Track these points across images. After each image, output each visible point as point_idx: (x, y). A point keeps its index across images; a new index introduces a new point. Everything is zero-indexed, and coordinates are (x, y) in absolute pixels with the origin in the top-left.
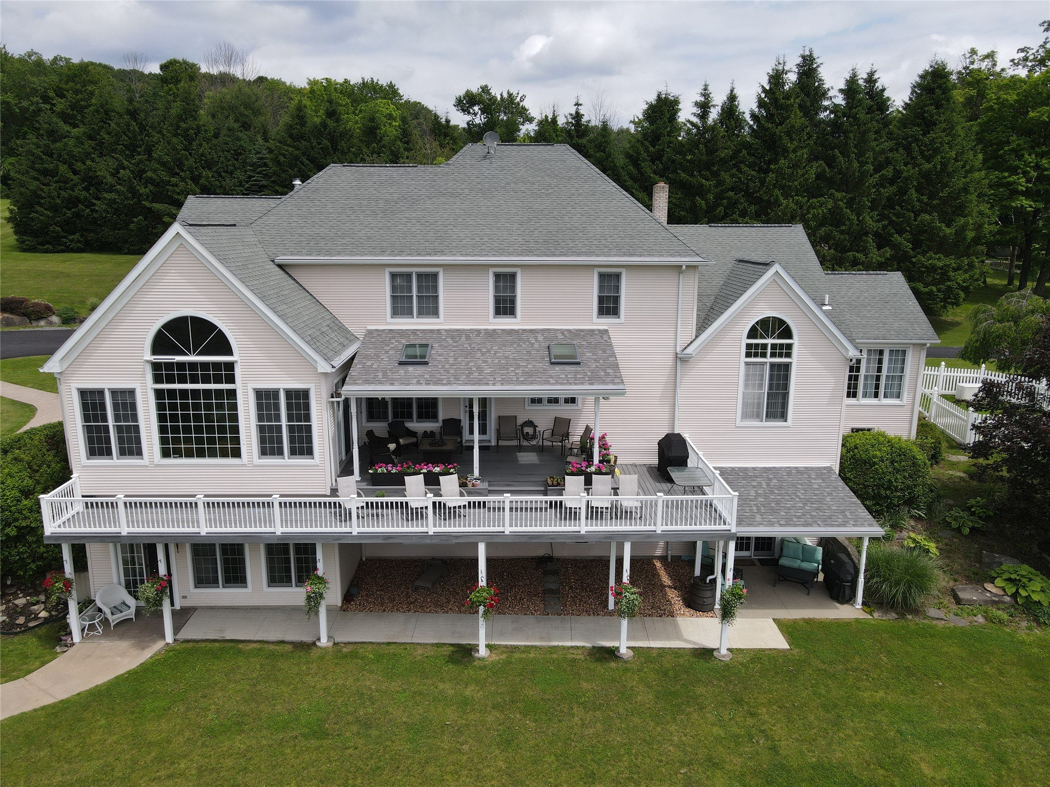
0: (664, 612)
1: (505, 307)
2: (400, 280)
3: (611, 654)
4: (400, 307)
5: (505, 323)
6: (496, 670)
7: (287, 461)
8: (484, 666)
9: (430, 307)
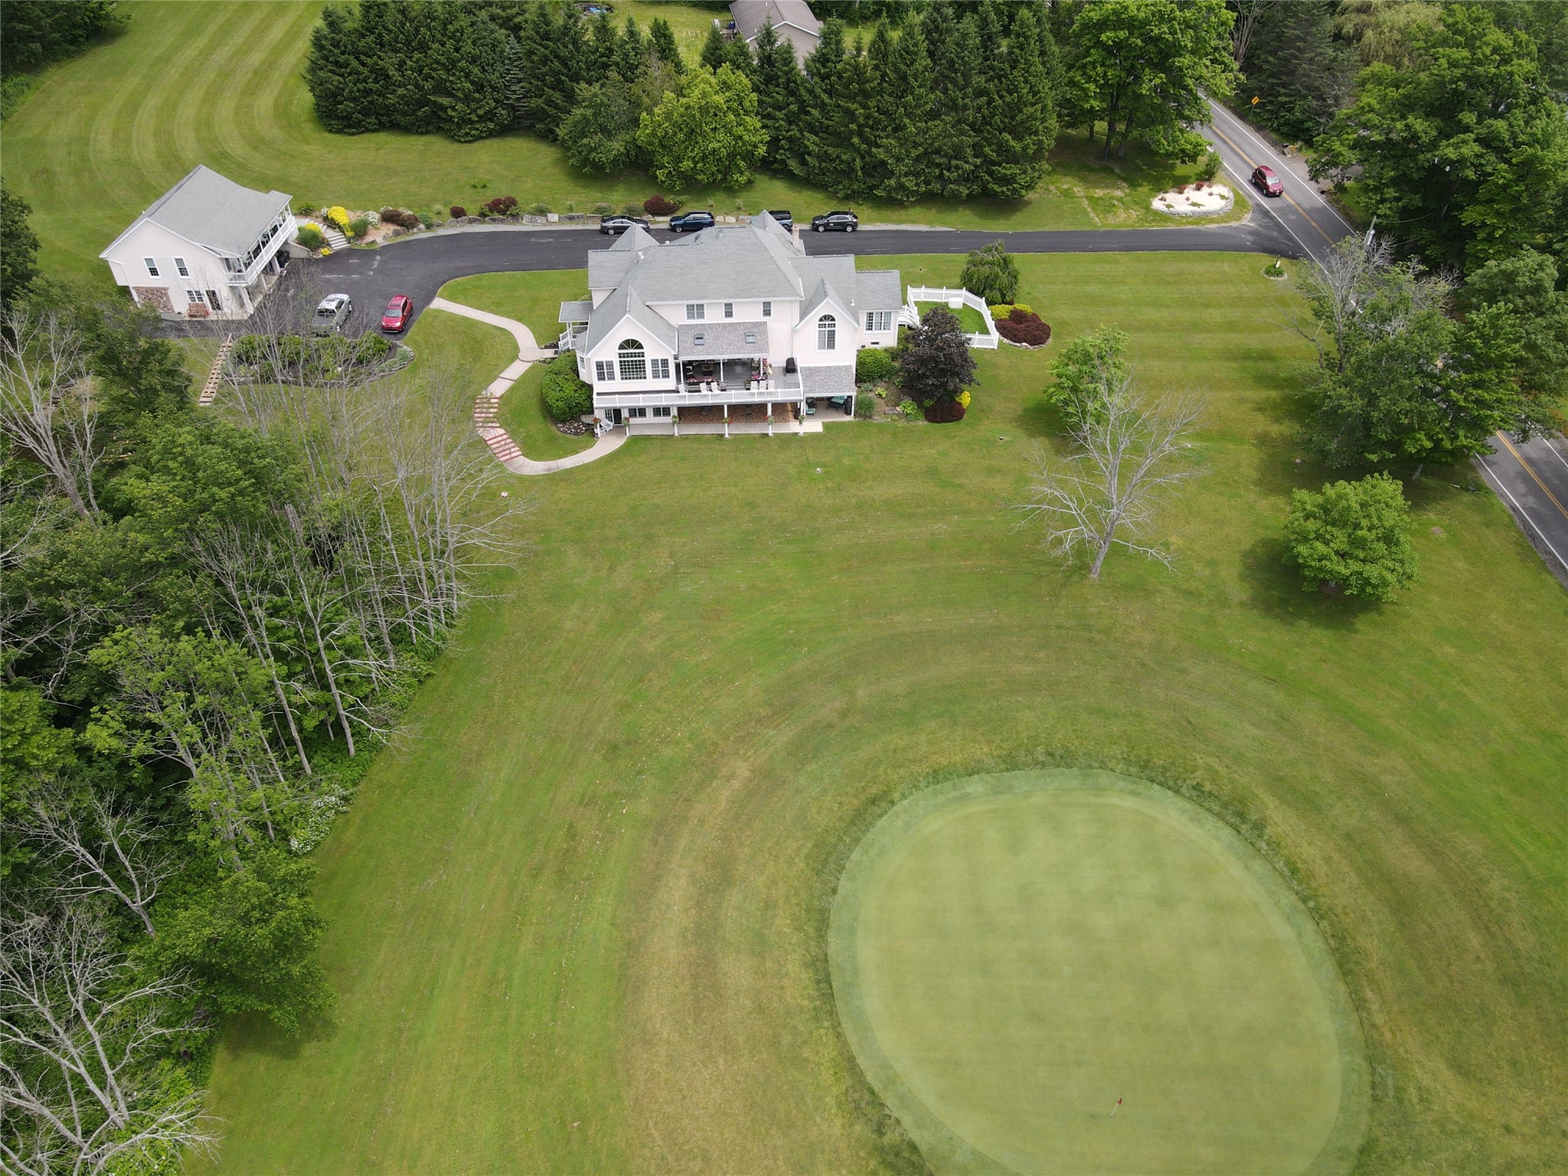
0: (786, 420)
1: (729, 314)
2: (690, 307)
3: (767, 435)
4: (690, 316)
5: (729, 320)
6: (732, 441)
7: (661, 379)
8: (727, 440)
9: (701, 316)
